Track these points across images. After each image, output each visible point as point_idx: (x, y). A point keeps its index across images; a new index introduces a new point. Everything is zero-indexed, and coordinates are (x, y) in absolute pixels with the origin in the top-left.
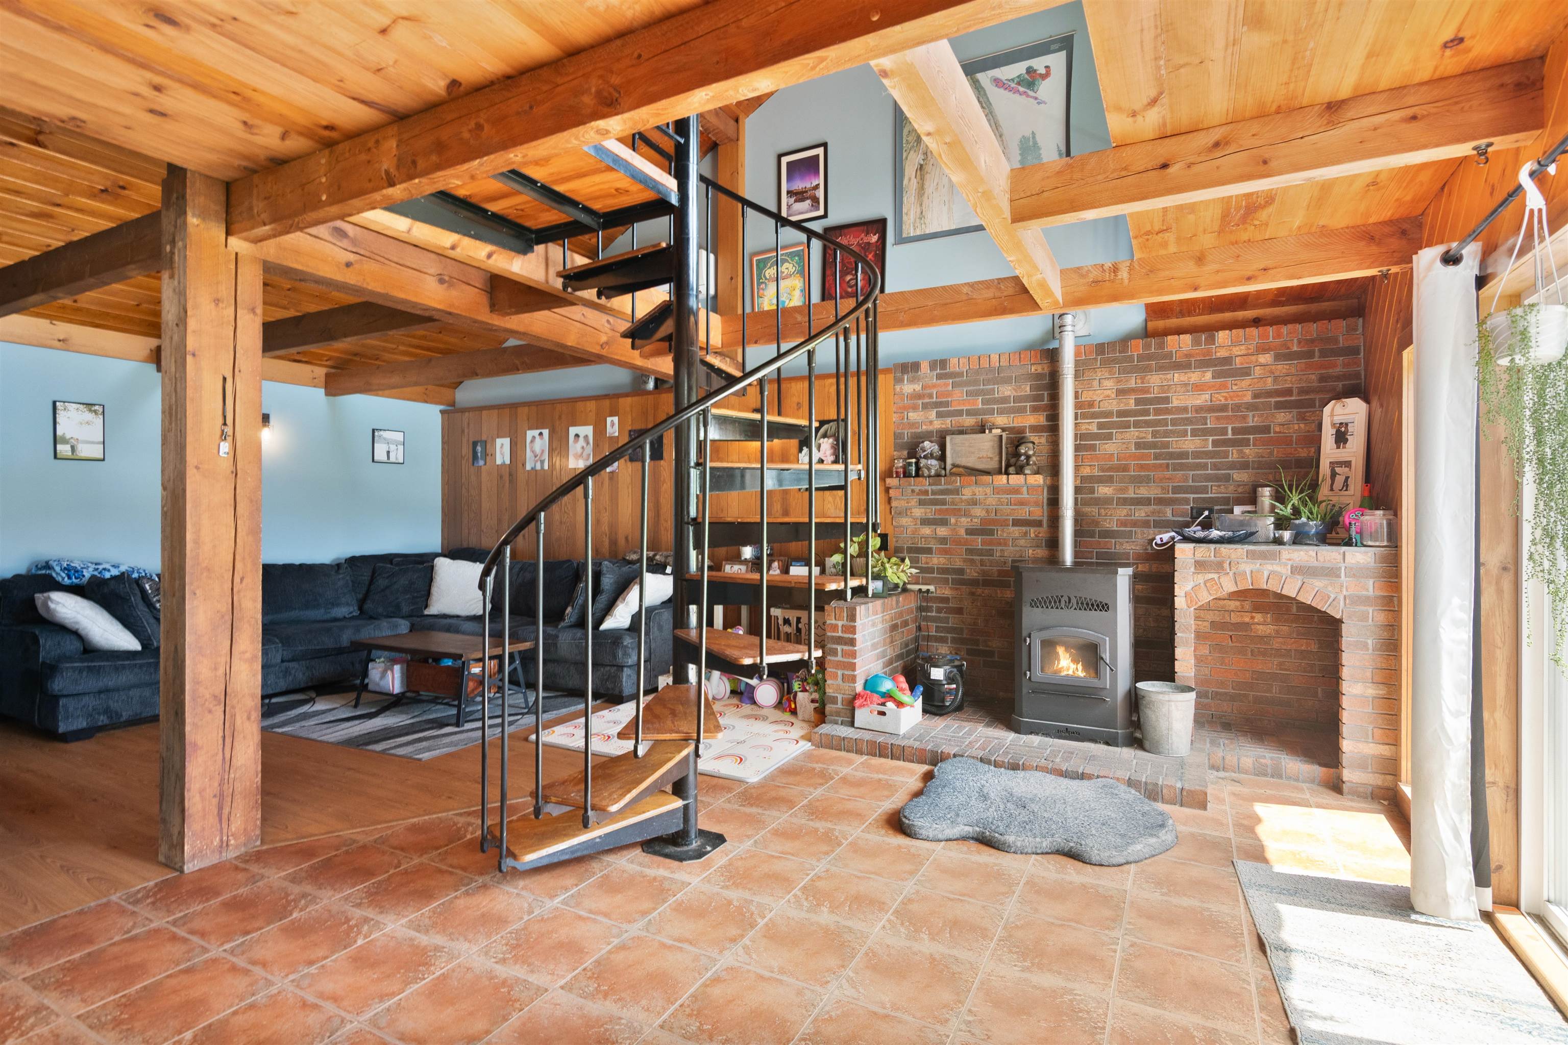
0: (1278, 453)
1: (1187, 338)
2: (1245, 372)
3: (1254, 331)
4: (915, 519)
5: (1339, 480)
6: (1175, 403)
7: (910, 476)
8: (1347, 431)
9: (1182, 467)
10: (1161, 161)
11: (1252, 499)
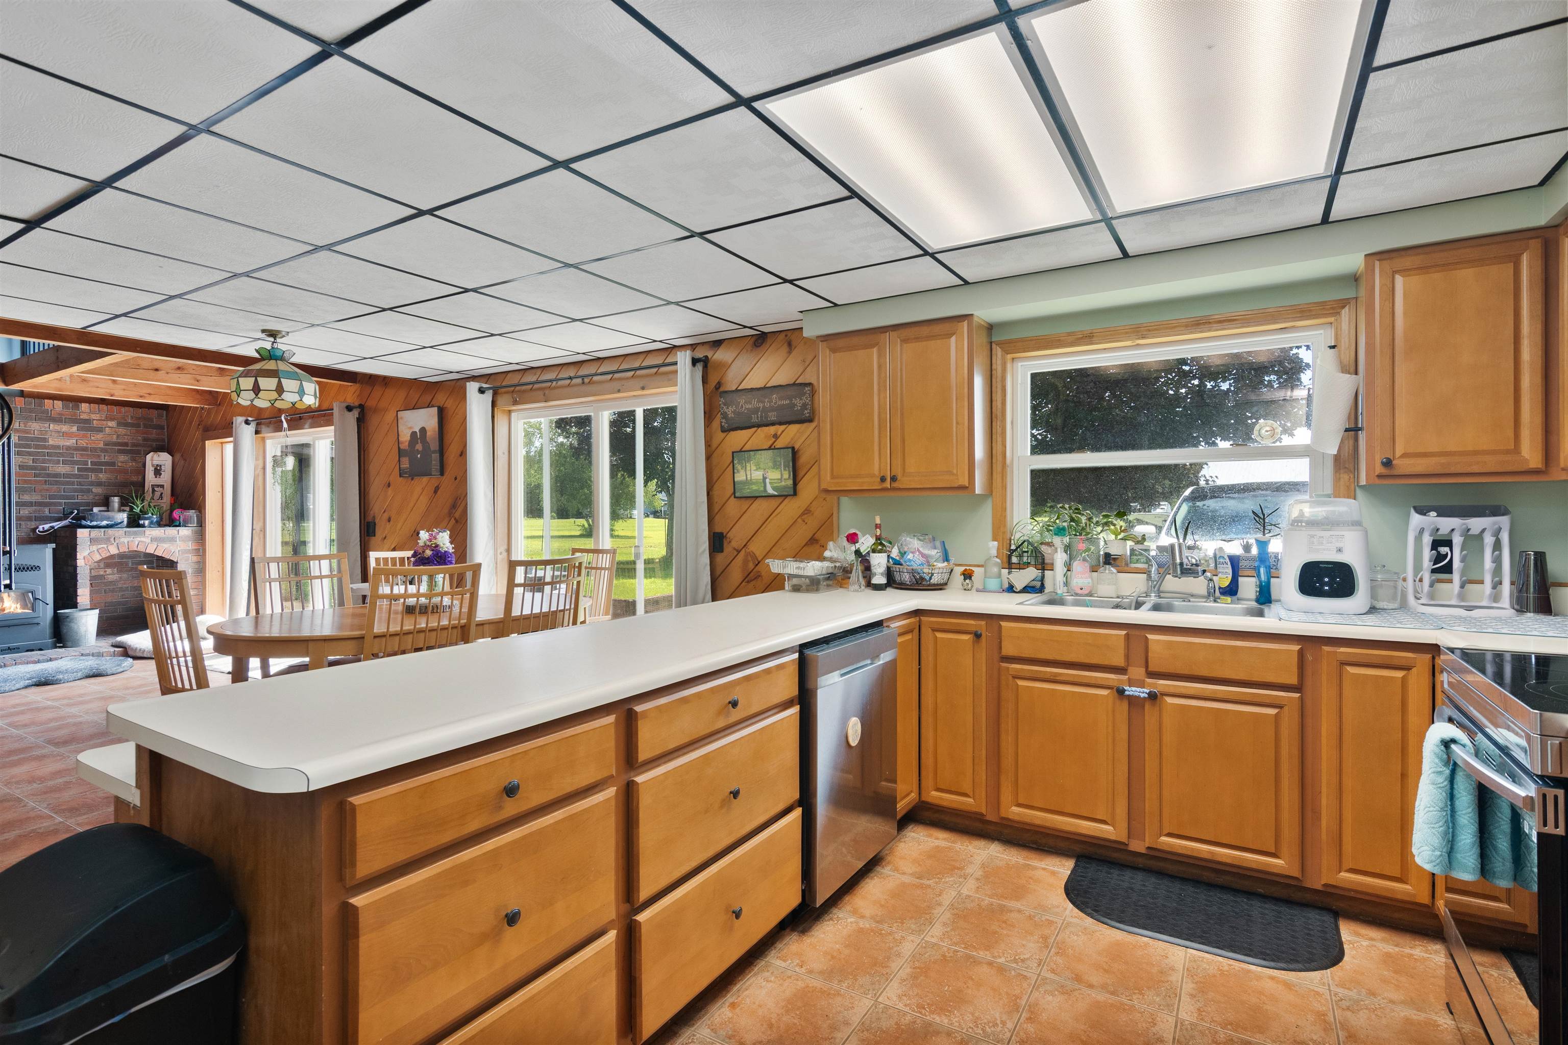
0: (120, 478)
1: (58, 404)
2: (100, 430)
3: (102, 407)
5: (157, 494)
6: (51, 442)
8: (160, 470)
9: (57, 483)
10: (155, 368)
11: (106, 503)
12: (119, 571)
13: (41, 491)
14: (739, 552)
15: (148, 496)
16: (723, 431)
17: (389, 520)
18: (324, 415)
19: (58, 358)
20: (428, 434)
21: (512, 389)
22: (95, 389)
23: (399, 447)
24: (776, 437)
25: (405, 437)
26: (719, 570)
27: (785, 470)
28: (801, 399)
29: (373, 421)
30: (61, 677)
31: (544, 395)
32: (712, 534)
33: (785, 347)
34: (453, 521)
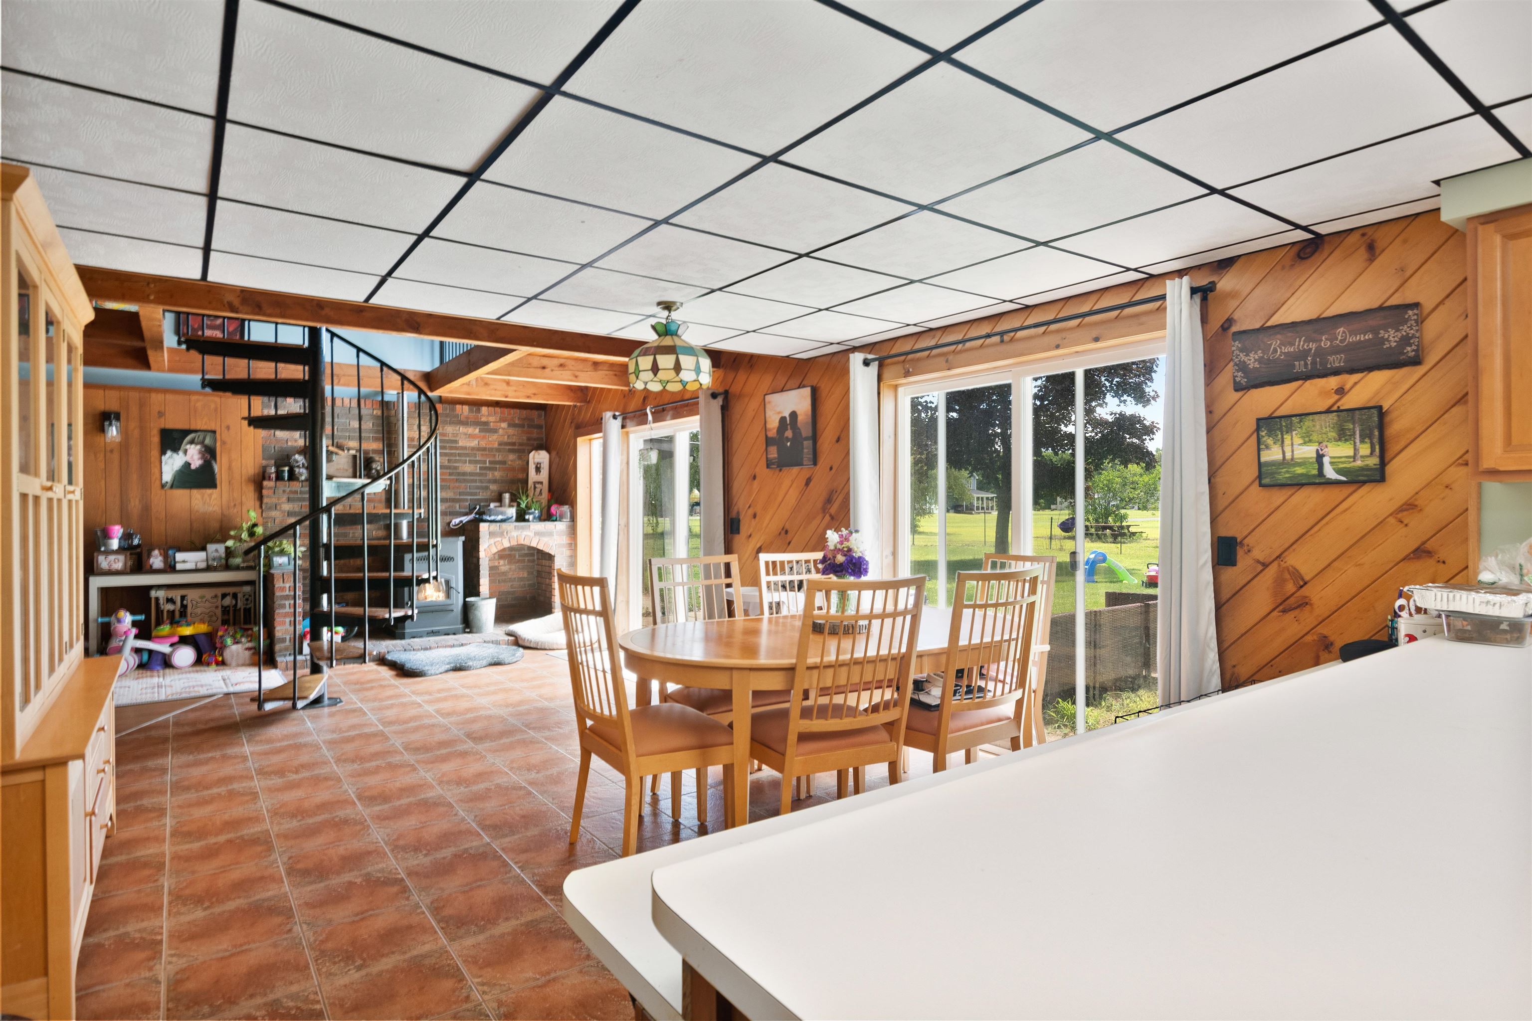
0: (510, 475)
1: (466, 408)
2: (495, 431)
3: (498, 410)
4: (283, 512)
5: (538, 490)
6: (461, 444)
7: (282, 479)
8: (540, 467)
9: (465, 481)
10: (543, 365)
11: (499, 499)
12: (510, 563)
13: (453, 488)
14: (1265, 565)
15: (531, 493)
16: (1238, 388)
17: (755, 516)
18: (687, 405)
19: (469, 361)
20: (800, 418)
21: (903, 358)
22: (493, 392)
23: (766, 436)
24: (1341, 391)
25: (773, 423)
26: (1225, 595)
27: (1362, 441)
28: (1398, 330)
29: (737, 409)
30: (470, 663)
31: (947, 361)
32: (1216, 540)
33: (1362, 253)
34: (827, 517)
